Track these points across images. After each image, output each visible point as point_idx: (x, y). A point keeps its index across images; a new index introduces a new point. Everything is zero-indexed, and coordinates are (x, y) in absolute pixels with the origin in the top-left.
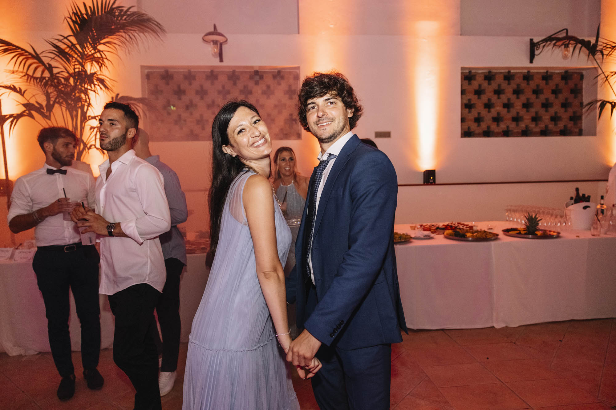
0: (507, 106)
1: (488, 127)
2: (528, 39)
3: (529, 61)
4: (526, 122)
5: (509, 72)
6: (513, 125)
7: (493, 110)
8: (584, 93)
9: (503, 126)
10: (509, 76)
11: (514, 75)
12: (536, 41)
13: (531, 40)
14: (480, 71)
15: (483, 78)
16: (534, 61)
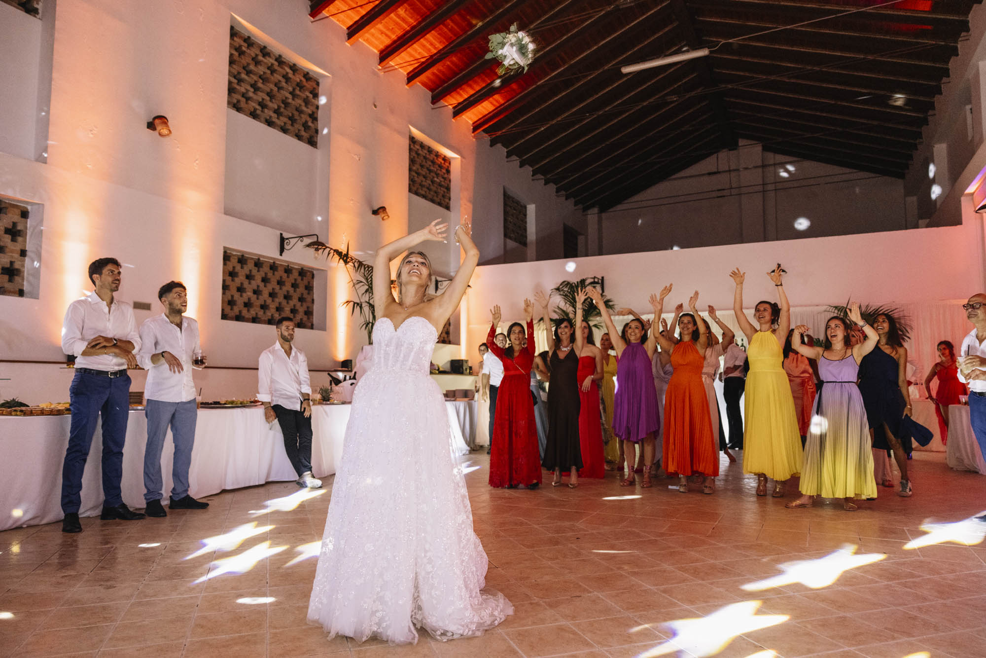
0: (256, 292)
1: (240, 312)
2: (278, 233)
3: (279, 253)
4: (272, 312)
5: (259, 259)
6: (261, 313)
7: (244, 295)
8: (314, 291)
9: (253, 312)
10: (258, 264)
11: (263, 263)
12: (285, 235)
13: (281, 234)
14: (234, 253)
15: (237, 260)
16: (283, 254)
